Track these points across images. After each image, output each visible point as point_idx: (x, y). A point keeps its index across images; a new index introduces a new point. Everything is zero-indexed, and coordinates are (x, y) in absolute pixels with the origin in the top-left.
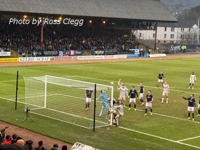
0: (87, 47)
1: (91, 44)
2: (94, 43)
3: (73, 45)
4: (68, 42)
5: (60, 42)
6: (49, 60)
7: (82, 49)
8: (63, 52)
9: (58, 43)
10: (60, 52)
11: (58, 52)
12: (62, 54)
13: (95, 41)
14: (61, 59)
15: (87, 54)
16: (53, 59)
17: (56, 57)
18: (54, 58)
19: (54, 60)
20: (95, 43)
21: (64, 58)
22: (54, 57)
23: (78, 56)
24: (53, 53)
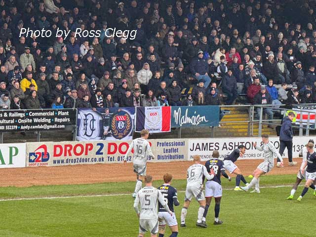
0: (240, 86)
1: (262, 70)
2: (281, 66)
3: (158, 75)
4: (127, 56)
5: (83, 60)
6: (20, 161)
7: (209, 100)
8: (98, 118)
9: (70, 62)
10: (81, 115)
11: (73, 116)
12: (96, 126)
13: (285, 52)
14: (92, 154)
15: (243, 129)
16: (45, 157)
17: (63, 143)
18: (50, 151)
19: (50, 163)
20: (289, 65)
21: (105, 150)
22: (50, 145)
23: (191, 142)
24: (42, 119)
